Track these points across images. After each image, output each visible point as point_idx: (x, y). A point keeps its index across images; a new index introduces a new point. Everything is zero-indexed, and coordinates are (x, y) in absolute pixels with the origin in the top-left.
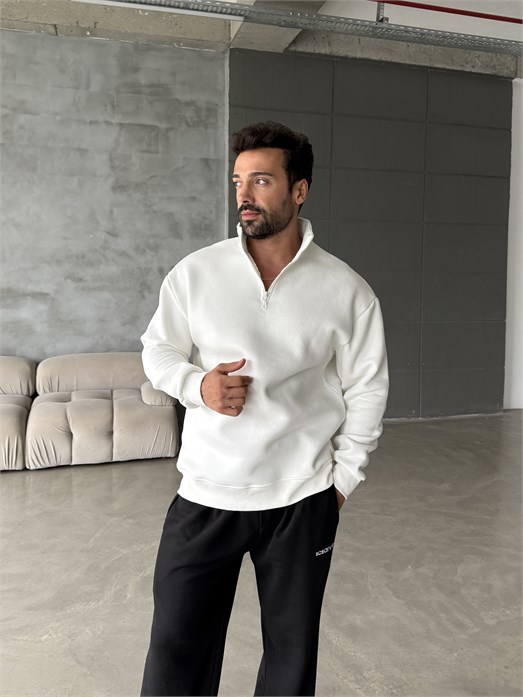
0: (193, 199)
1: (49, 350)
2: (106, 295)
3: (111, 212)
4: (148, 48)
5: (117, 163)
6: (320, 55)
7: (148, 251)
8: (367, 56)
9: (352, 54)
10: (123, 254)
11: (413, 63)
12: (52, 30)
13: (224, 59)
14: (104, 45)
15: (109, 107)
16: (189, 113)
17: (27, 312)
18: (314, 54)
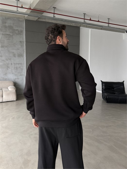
0: (18, 49)
3: (1, 52)
4: (8, 19)
5: (2, 42)
6: (43, 21)
7: (9, 60)
9: (49, 21)
10: (3, 60)
13: (24, 21)
16: (17, 32)
18: (42, 21)
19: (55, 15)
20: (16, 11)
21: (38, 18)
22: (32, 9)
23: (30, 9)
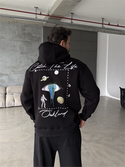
0: (36, 56)
1: (8, 85)
2: (19, 74)
3: (20, 58)
4: (27, 26)
5: (21, 49)
7: (27, 66)
8: (70, 28)
10: (23, 66)
11: (78, 29)
12: (8, 22)
13: (42, 28)
14: (18, 25)
15: (20, 38)
16: (35, 39)
17: (4, 78)
19: (73, 21)
20: (34, 18)
21: (55, 24)
22: (51, 15)
23: (48, 15)
